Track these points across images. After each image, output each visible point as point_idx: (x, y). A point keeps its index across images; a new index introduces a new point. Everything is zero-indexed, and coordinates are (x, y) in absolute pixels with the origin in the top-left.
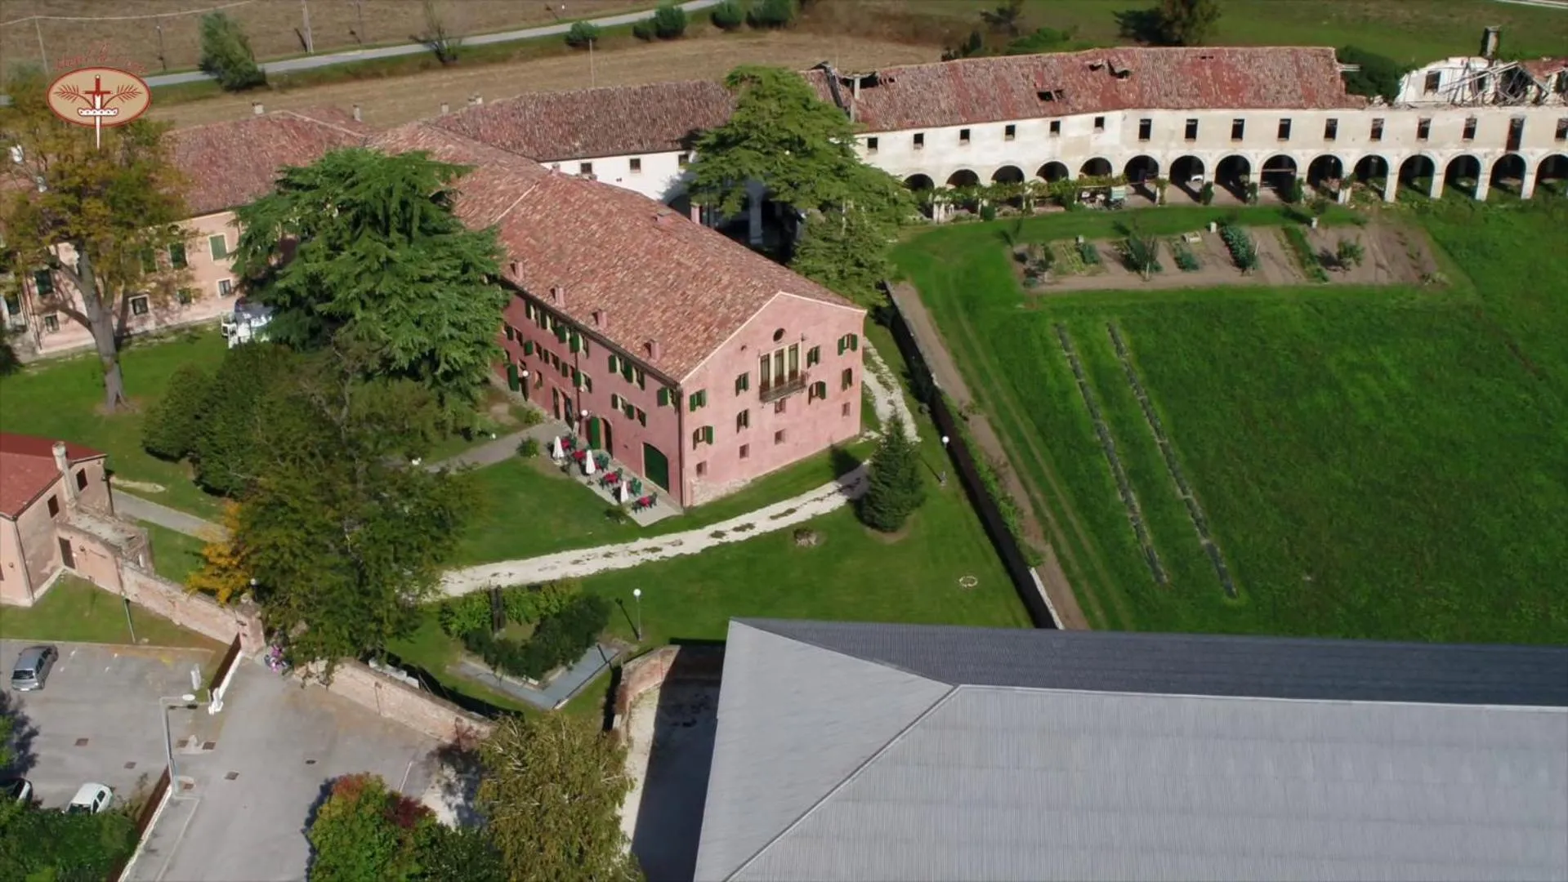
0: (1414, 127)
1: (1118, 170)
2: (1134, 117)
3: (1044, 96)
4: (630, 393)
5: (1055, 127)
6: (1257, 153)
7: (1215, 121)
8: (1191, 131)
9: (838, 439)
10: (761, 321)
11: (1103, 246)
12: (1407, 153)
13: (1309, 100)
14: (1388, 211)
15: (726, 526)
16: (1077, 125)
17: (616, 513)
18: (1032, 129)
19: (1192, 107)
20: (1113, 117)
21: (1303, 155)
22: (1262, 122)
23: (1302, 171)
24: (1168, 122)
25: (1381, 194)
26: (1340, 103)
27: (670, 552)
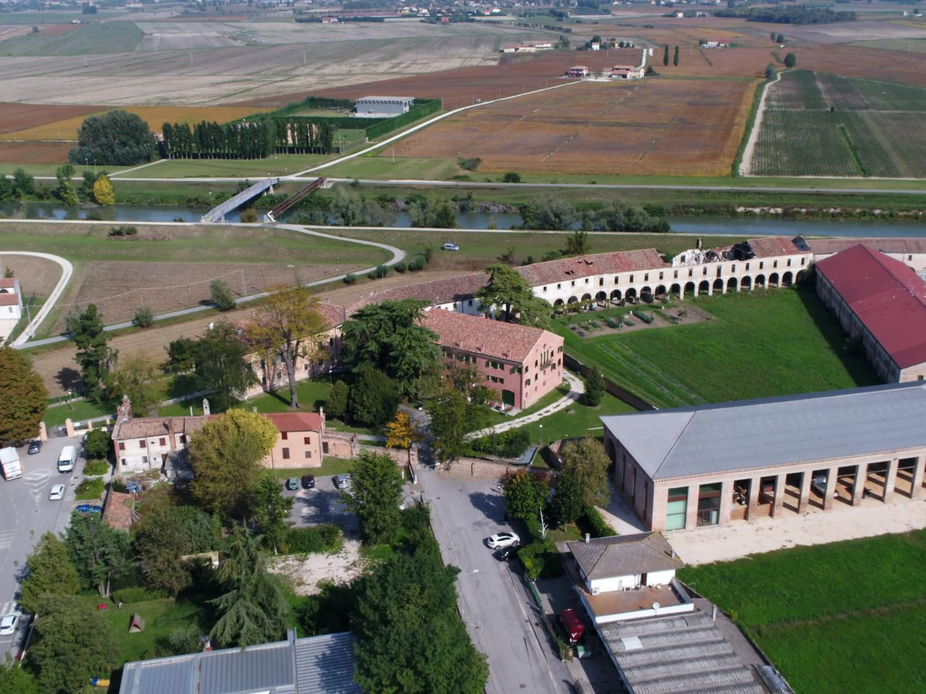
0: (688, 272)
1: (593, 297)
2: (597, 278)
3: (568, 273)
4: (498, 373)
5: (573, 283)
6: (638, 287)
7: (624, 276)
8: (616, 281)
9: (557, 385)
10: (540, 342)
11: (598, 322)
12: (686, 282)
13: (653, 266)
14: (682, 302)
15: (541, 412)
16: (580, 282)
17: (501, 414)
18: (566, 284)
19: (616, 272)
20: (591, 278)
21: (653, 286)
22: (639, 275)
23: (653, 291)
24: (609, 278)
25: (679, 298)
26: (663, 266)
27: (529, 421)
